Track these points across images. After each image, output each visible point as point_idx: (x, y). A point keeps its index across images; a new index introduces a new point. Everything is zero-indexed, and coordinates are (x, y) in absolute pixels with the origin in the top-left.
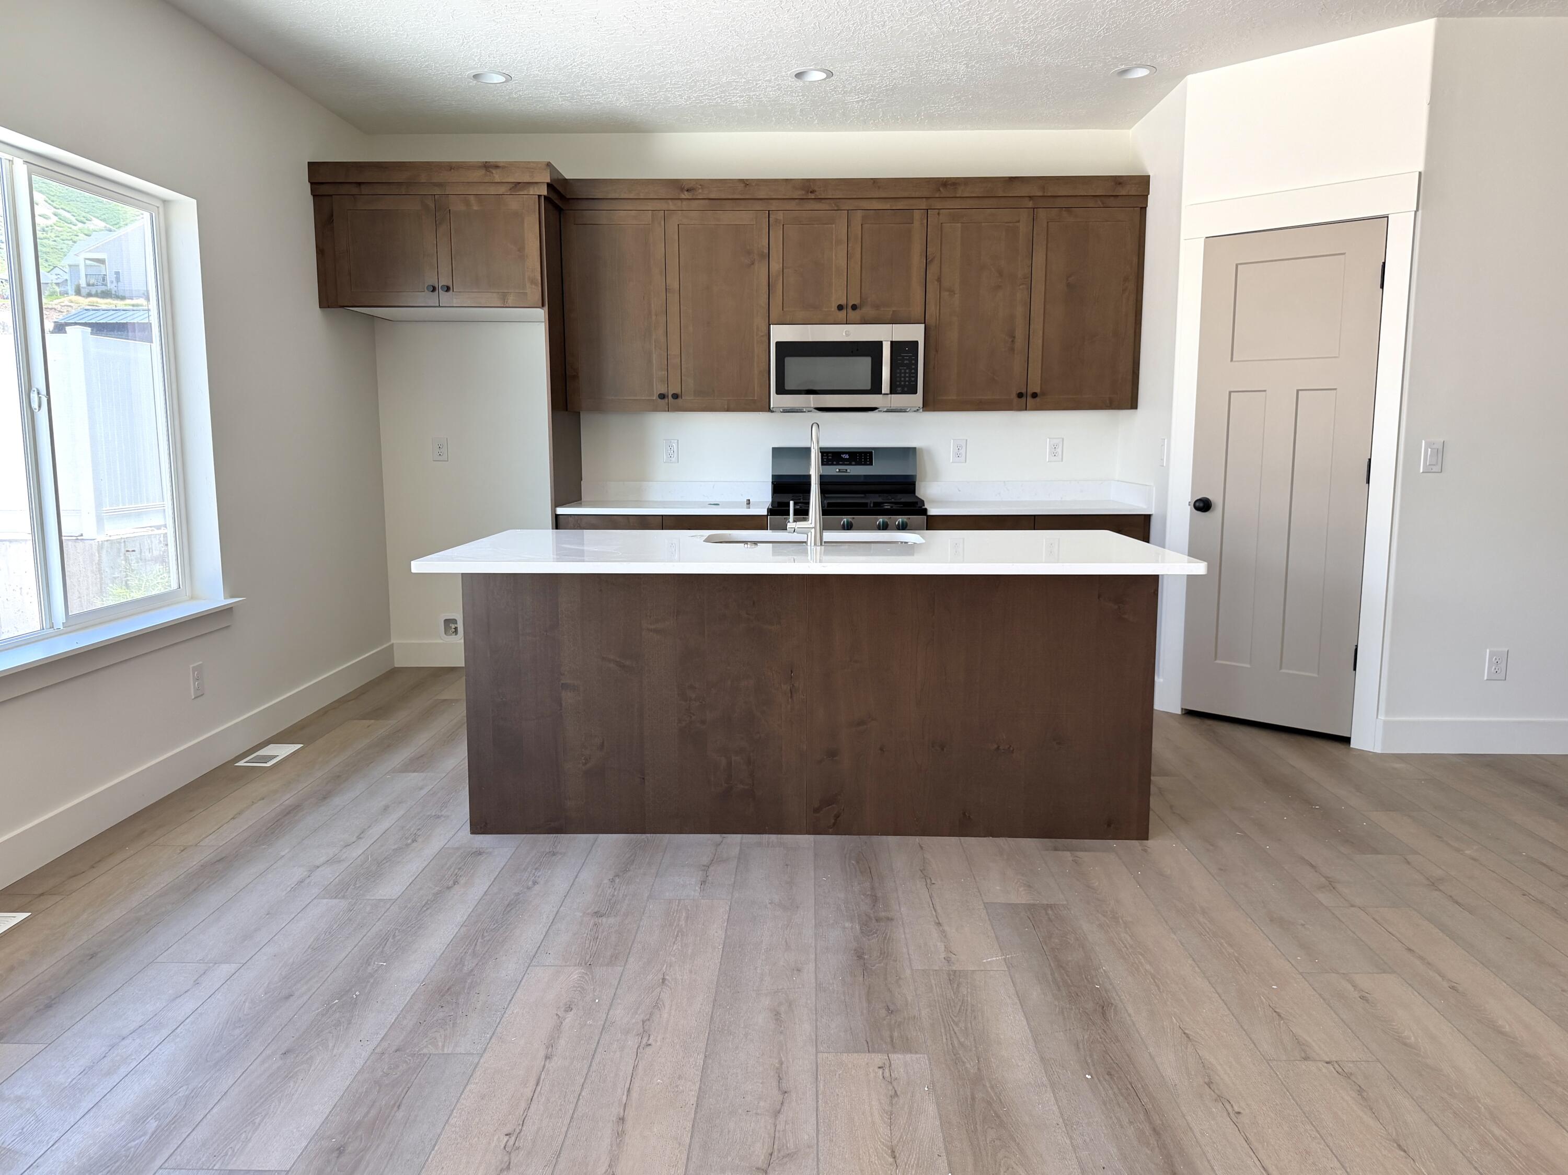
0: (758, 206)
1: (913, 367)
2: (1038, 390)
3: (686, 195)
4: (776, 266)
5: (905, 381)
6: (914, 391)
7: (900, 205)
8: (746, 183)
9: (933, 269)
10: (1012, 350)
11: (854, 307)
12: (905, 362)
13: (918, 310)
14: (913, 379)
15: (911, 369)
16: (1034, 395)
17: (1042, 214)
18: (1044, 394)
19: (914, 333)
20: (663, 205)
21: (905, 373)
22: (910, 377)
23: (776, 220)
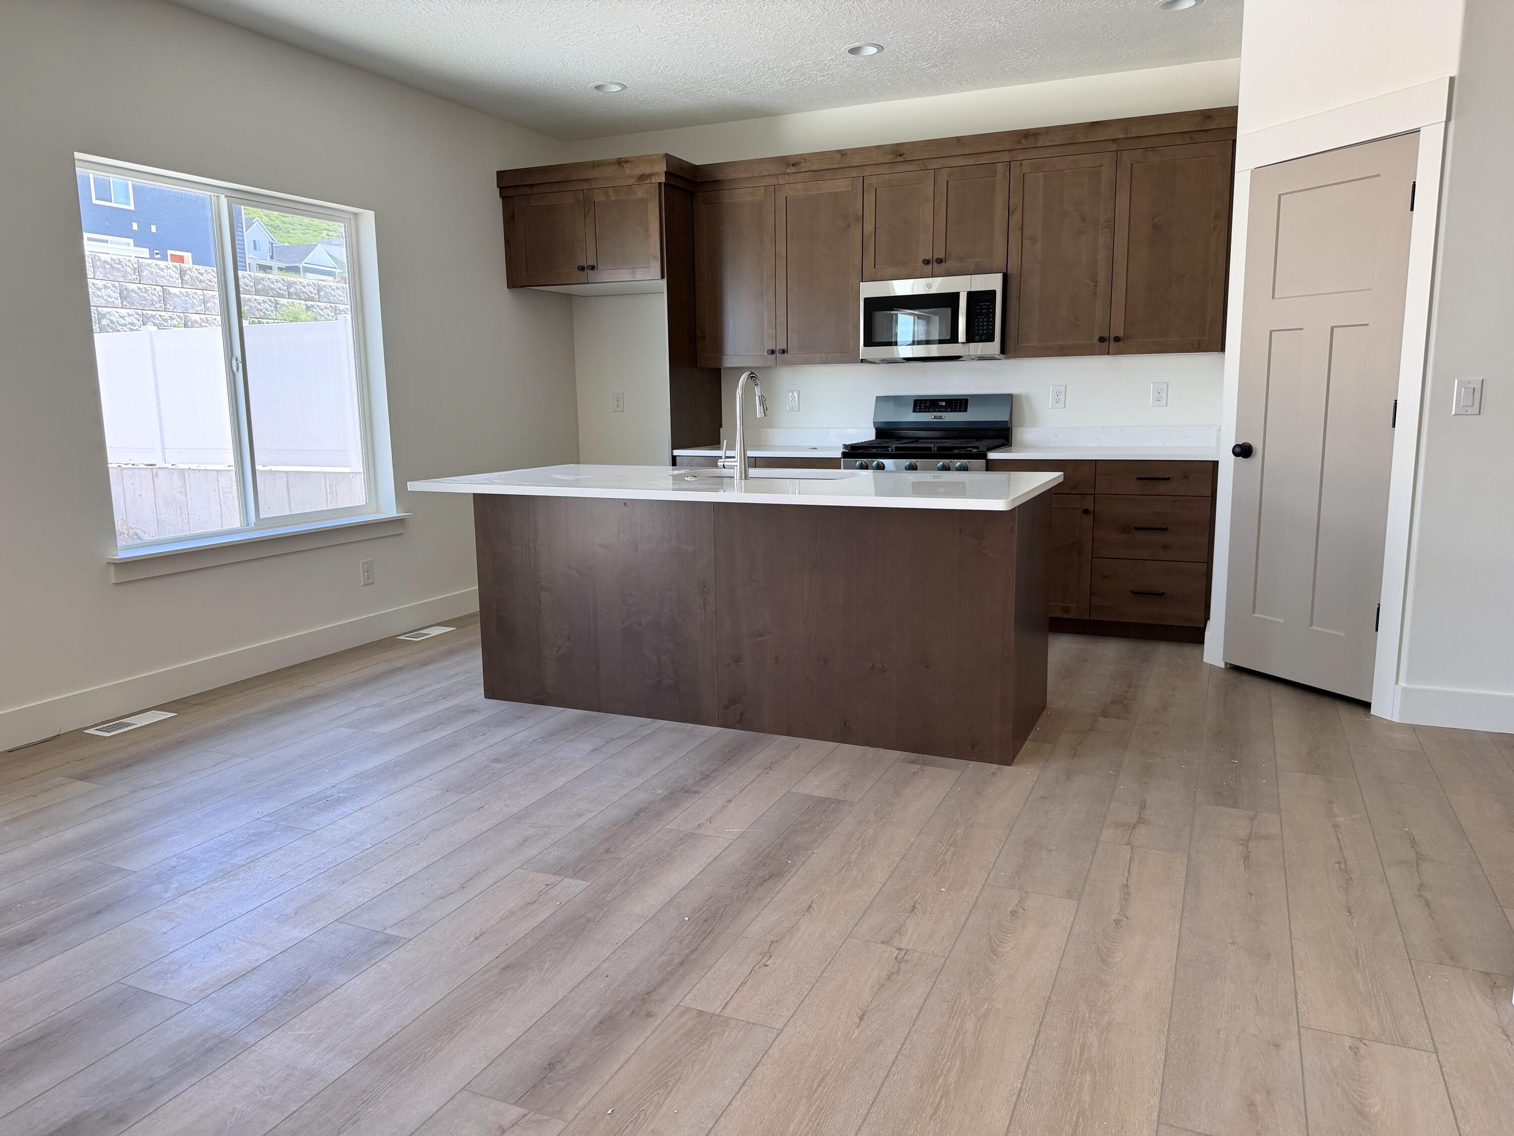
0: (854, 173)
1: (991, 315)
2: (1121, 334)
3: (791, 170)
4: (869, 227)
5: (983, 330)
6: (991, 338)
7: (984, 160)
8: (842, 153)
9: (1016, 219)
10: (1095, 294)
11: (939, 261)
12: (984, 311)
13: (1000, 259)
14: (991, 327)
15: (989, 318)
16: (1117, 339)
17: (1126, 157)
18: (1127, 337)
19: (993, 282)
20: (774, 181)
21: (983, 322)
22: (988, 325)
23: (870, 185)
